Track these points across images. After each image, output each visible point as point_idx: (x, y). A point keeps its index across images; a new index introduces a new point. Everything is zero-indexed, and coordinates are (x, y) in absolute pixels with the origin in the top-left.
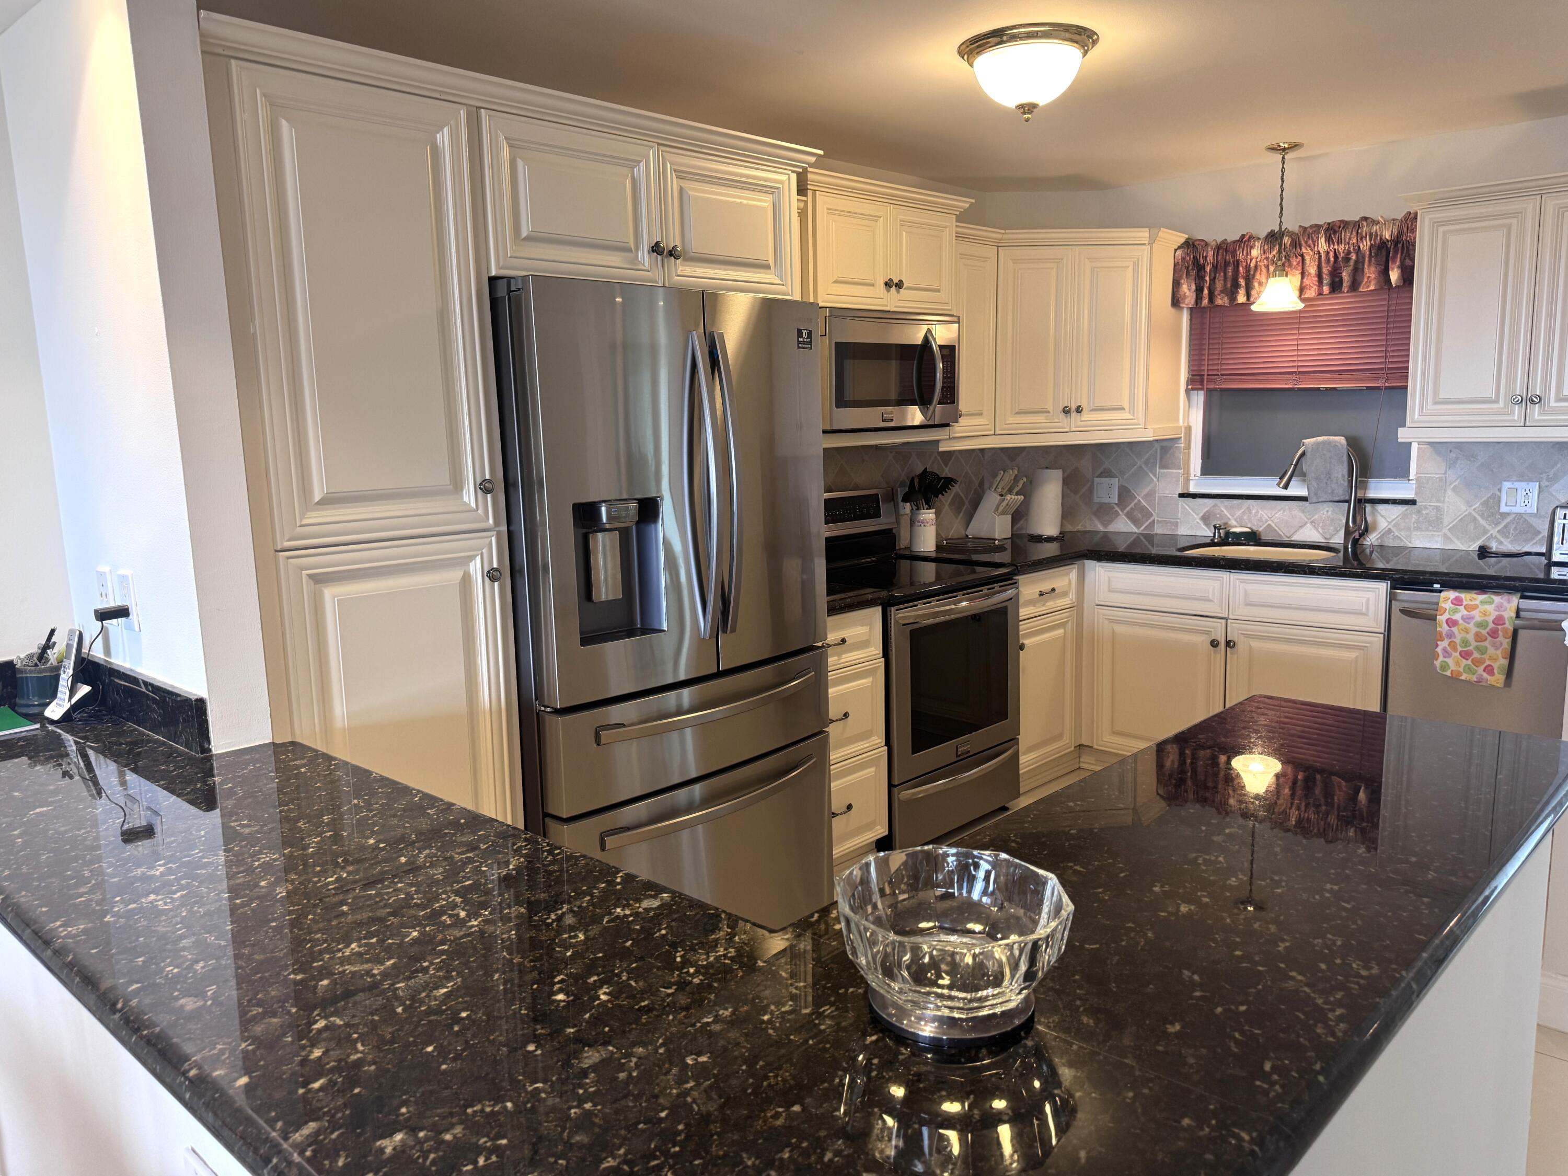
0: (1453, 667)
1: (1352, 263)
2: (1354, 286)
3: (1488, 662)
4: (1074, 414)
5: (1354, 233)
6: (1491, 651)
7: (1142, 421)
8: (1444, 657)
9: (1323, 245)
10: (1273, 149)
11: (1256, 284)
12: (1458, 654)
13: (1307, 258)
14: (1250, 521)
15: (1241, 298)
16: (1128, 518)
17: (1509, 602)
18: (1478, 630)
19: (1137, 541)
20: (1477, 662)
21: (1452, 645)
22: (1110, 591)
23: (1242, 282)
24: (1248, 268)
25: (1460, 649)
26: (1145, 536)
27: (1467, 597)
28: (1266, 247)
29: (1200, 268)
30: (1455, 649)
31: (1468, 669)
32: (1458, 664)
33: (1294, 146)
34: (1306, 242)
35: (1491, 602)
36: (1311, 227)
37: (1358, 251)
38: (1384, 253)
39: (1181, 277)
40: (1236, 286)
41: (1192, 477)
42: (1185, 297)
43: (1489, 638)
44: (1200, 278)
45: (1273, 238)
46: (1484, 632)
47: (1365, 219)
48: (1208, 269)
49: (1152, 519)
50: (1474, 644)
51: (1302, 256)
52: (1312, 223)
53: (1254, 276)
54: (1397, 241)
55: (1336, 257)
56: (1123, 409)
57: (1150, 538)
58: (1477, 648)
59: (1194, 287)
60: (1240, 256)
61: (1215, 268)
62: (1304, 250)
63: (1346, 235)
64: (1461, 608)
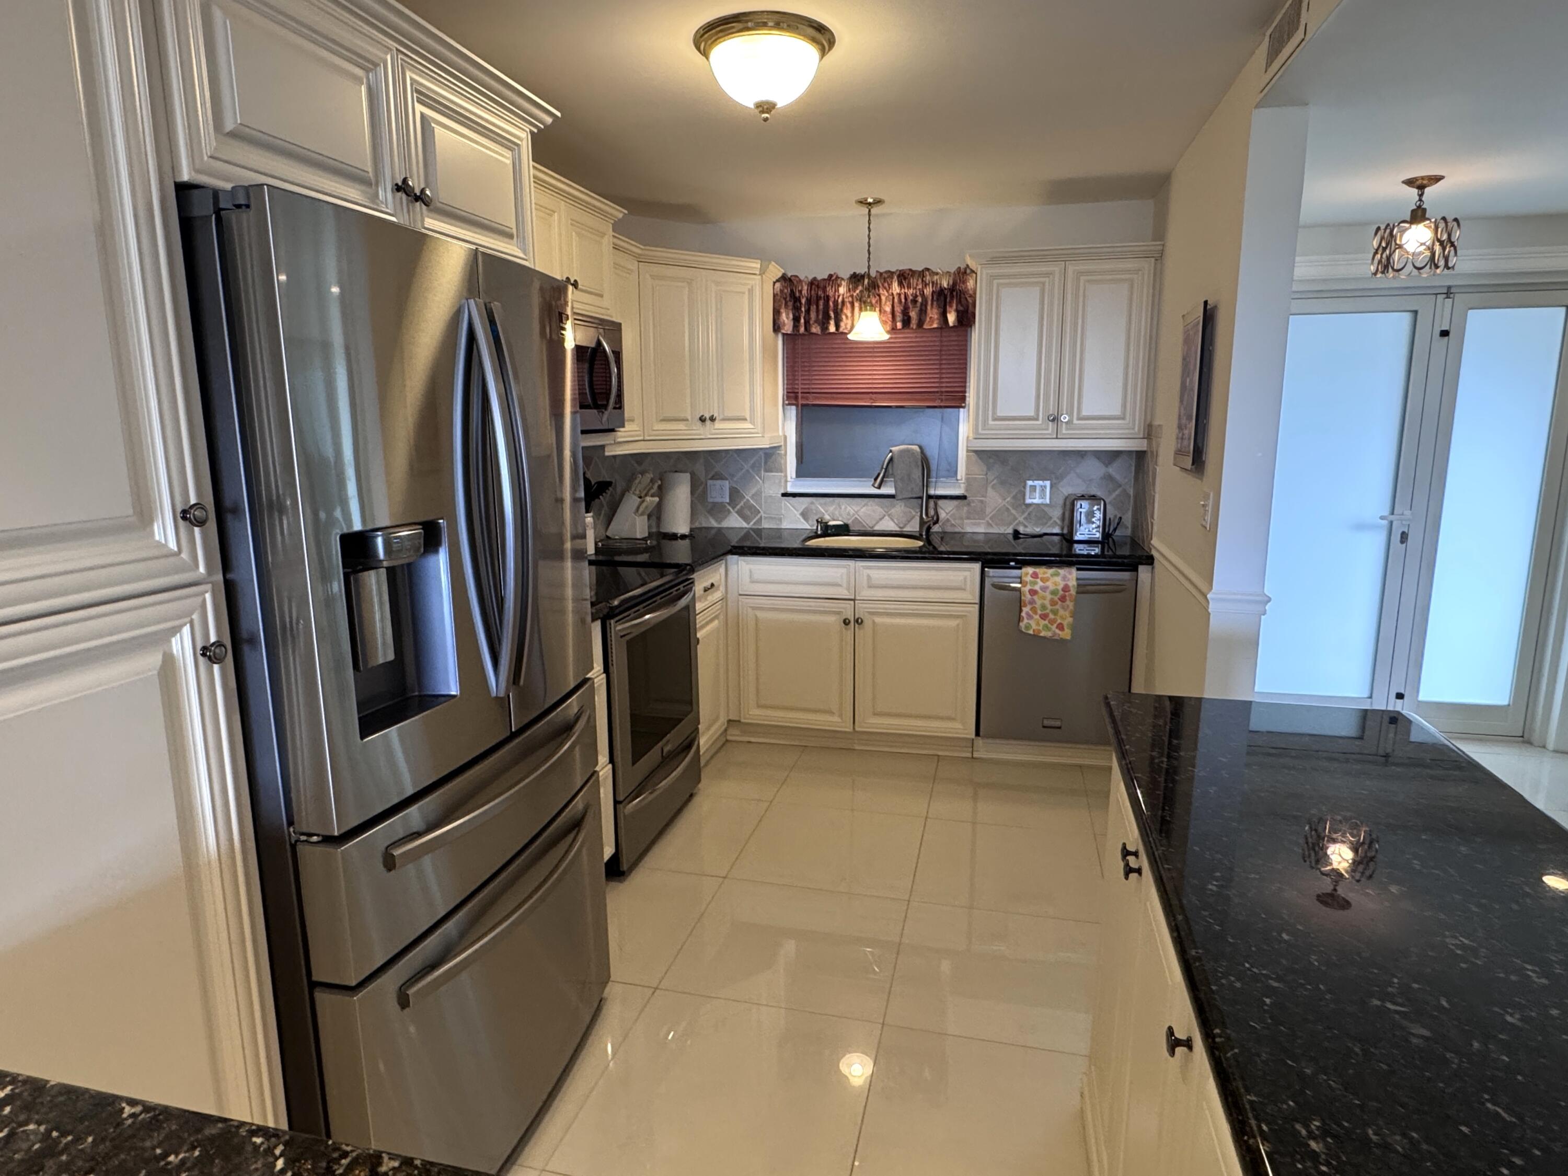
0: (1034, 626)
1: (918, 304)
2: (920, 324)
3: (1059, 621)
4: (708, 422)
5: (920, 280)
6: (1061, 612)
7: (759, 429)
8: (1028, 619)
9: (896, 288)
10: (861, 202)
11: (844, 317)
12: (1037, 617)
13: (883, 298)
14: (841, 515)
15: (832, 329)
16: (739, 515)
17: (1070, 573)
18: (1053, 597)
19: (747, 535)
20: (1052, 622)
21: (1034, 610)
22: (752, 582)
23: (832, 315)
24: (836, 303)
25: (1039, 612)
26: (755, 530)
27: (1042, 571)
28: (851, 287)
29: (796, 300)
30: (1036, 613)
31: (1046, 628)
32: (1038, 624)
33: (878, 202)
34: (883, 285)
35: (1057, 574)
36: (886, 272)
37: (923, 295)
38: (942, 298)
39: (780, 306)
40: (827, 318)
41: (789, 479)
42: (784, 324)
43: (1060, 603)
44: (796, 309)
45: (856, 279)
46: (1056, 598)
47: (928, 269)
48: (803, 301)
49: (758, 516)
50: (1049, 607)
51: (879, 295)
52: (887, 269)
53: (842, 310)
54: (952, 289)
55: (906, 299)
56: (745, 419)
57: (759, 532)
58: (1052, 611)
59: (791, 316)
60: (830, 292)
61: (809, 302)
62: (881, 291)
63: (913, 281)
64: (1039, 580)
